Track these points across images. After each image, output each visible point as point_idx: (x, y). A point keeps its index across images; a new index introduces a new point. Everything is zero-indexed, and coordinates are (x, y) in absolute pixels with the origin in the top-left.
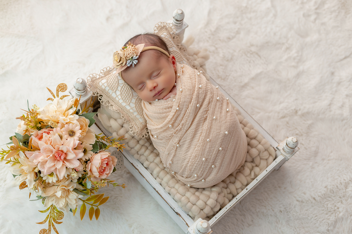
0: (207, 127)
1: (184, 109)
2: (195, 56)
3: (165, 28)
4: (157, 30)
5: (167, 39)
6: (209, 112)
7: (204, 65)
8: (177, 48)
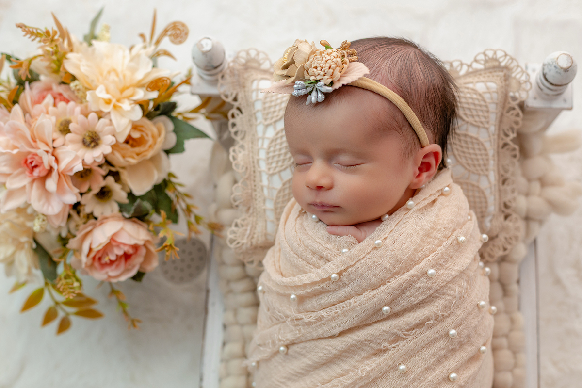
0: (369, 372)
1: (348, 290)
2: (536, 186)
3: (505, 71)
4: (482, 62)
5: (484, 101)
6: (401, 343)
7: (541, 222)
8: (496, 137)
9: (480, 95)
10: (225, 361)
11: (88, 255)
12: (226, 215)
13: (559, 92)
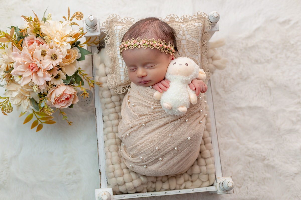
0: (177, 124)
3: (204, 19)
4: (196, 16)
5: (198, 29)
8: (201, 42)
9: (196, 27)
10: (106, 134)
11: (54, 99)
12: (103, 79)
13: (214, 25)
